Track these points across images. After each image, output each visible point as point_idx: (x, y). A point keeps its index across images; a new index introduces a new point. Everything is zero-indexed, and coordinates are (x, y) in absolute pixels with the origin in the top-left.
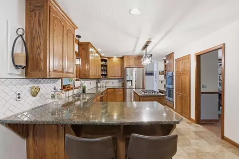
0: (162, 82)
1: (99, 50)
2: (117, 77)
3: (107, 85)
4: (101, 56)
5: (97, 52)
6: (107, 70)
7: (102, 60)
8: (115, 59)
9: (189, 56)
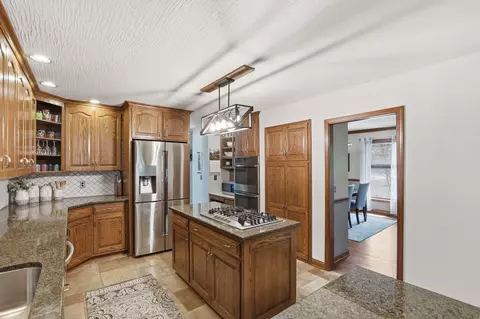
0: (215, 179)
1: (38, 59)
2: (99, 168)
3: (59, 194)
4: (36, 90)
5: (25, 67)
6: (59, 144)
7: (41, 106)
8: (93, 109)
9: (309, 123)
